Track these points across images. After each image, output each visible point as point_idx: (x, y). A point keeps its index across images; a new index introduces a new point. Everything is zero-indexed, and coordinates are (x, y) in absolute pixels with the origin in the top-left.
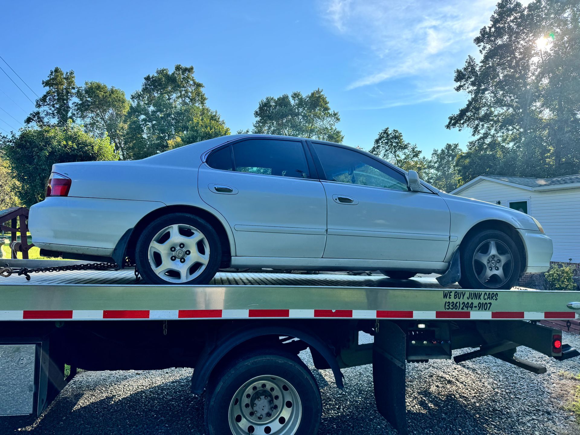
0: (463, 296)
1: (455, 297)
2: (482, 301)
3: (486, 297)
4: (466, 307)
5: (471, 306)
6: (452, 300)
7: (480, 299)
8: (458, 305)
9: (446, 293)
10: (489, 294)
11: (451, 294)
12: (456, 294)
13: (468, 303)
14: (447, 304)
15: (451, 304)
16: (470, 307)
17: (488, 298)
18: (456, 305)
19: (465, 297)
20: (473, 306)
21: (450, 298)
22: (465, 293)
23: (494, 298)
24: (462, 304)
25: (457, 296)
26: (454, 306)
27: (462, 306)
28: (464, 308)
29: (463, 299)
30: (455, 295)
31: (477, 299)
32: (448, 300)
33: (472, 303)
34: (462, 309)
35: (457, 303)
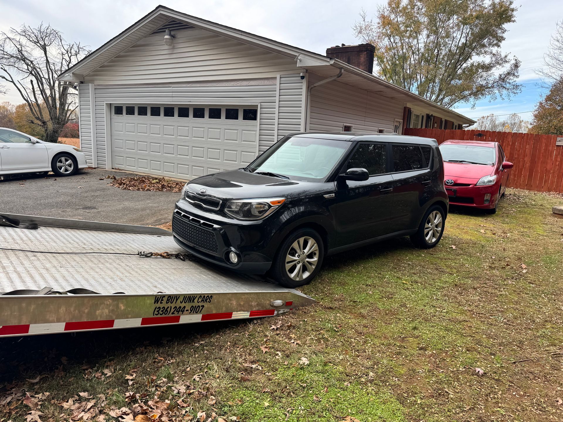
0: (177, 300)
1: (168, 301)
2: (196, 304)
3: (200, 300)
4: (177, 311)
5: (183, 310)
6: (164, 305)
7: (194, 302)
8: (169, 310)
9: (158, 297)
10: (204, 296)
11: (164, 299)
12: (169, 298)
13: (180, 307)
14: (157, 310)
15: (161, 310)
16: (181, 311)
17: (202, 301)
18: (166, 310)
19: (179, 301)
20: (185, 310)
21: (161, 303)
22: (179, 297)
23: (208, 300)
24: (174, 309)
25: (170, 300)
26: (164, 311)
27: (173, 310)
28: (175, 312)
29: (176, 303)
30: (168, 300)
31: (190, 303)
32: (159, 305)
33: (185, 307)
34: (173, 313)
35: (168, 307)
